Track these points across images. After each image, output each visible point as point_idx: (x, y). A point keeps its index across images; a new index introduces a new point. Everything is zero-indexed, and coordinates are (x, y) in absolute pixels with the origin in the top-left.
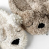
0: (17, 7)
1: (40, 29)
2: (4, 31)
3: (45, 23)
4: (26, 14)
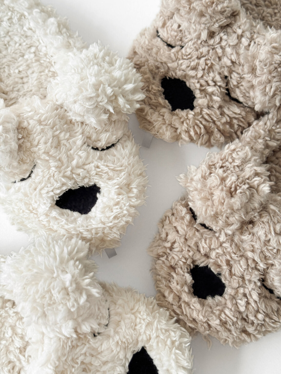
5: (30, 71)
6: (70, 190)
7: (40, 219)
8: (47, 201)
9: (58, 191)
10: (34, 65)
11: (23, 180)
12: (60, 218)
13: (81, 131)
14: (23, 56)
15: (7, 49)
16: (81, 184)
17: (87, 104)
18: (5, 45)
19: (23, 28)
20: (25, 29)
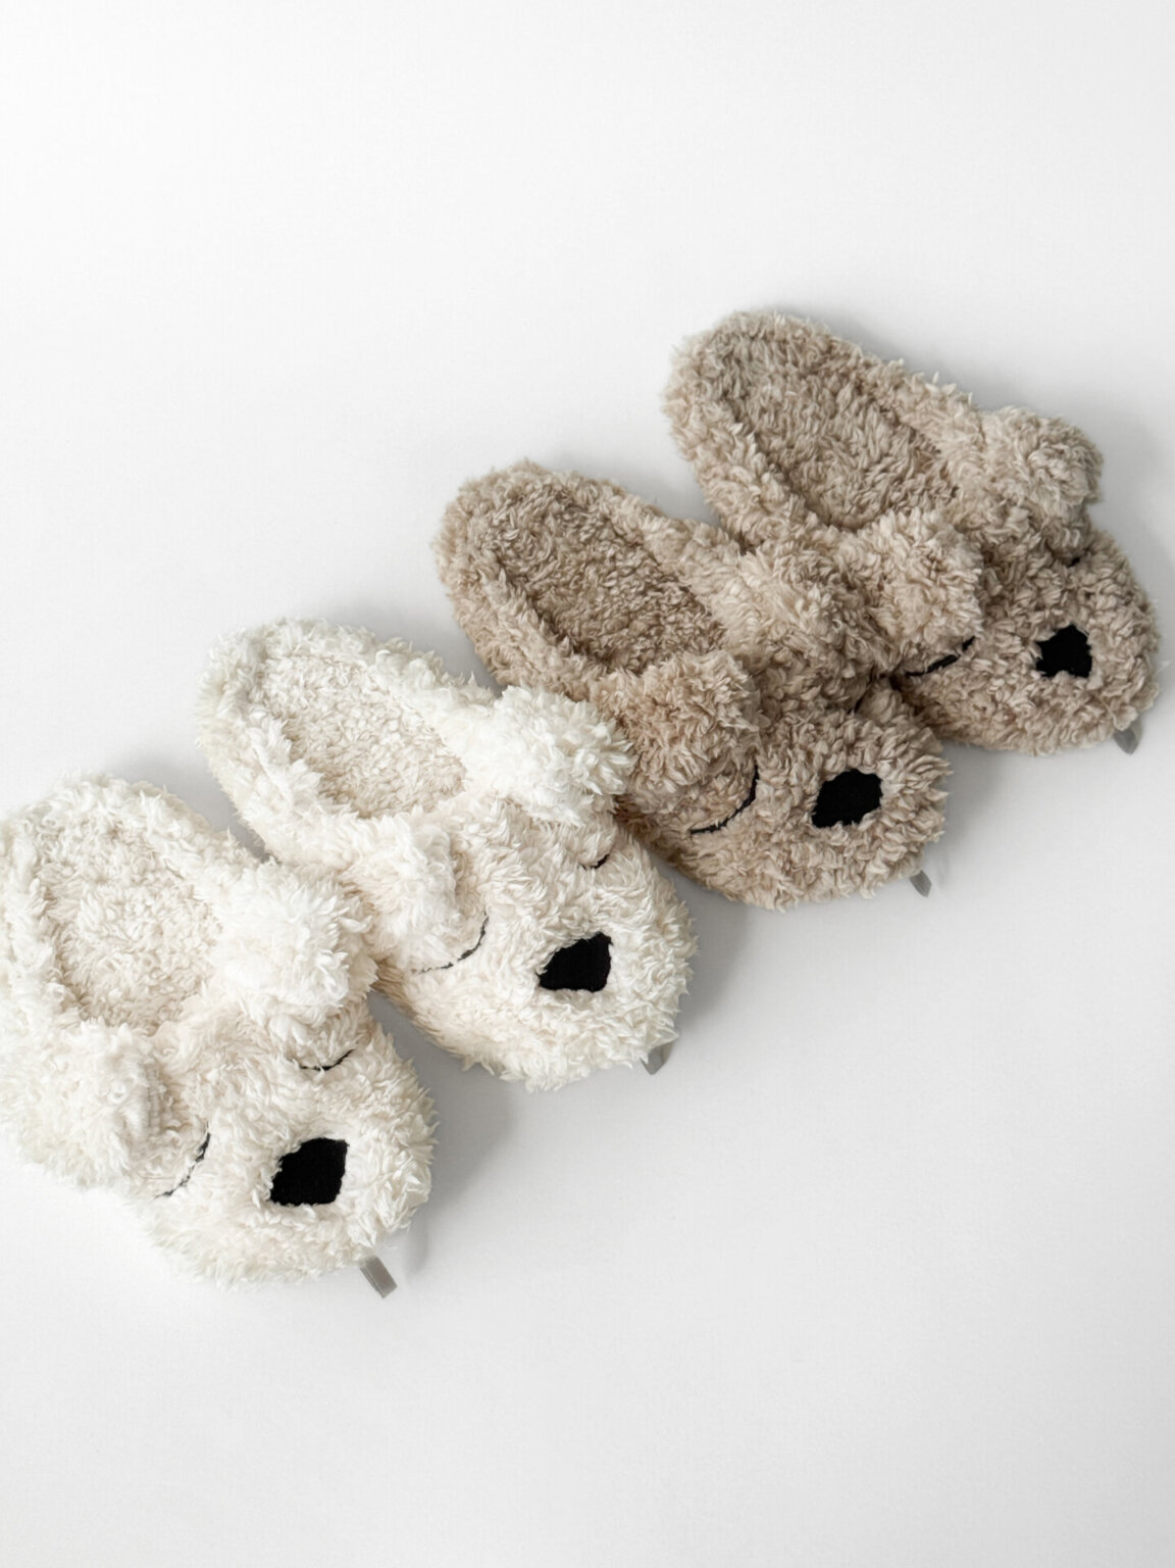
0: (553, 626)
1: (838, 834)
2: (461, 860)
3: (883, 770)
4: (676, 697)
5: (400, 767)
6: (563, 950)
7: (521, 1017)
8: (525, 977)
9: (544, 956)
10: (406, 751)
11: (467, 954)
12: (558, 1004)
13: (553, 837)
14: (377, 742)
15: (342, 735)
16: (578, 936)
17: (557, 784)
18: (338, 729)
19: (361, 691)
20: (365, 691)
